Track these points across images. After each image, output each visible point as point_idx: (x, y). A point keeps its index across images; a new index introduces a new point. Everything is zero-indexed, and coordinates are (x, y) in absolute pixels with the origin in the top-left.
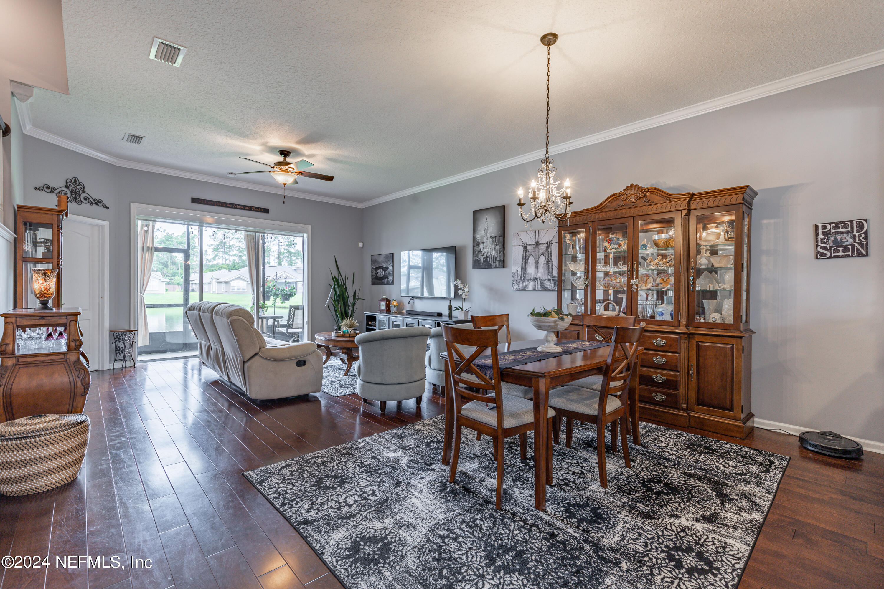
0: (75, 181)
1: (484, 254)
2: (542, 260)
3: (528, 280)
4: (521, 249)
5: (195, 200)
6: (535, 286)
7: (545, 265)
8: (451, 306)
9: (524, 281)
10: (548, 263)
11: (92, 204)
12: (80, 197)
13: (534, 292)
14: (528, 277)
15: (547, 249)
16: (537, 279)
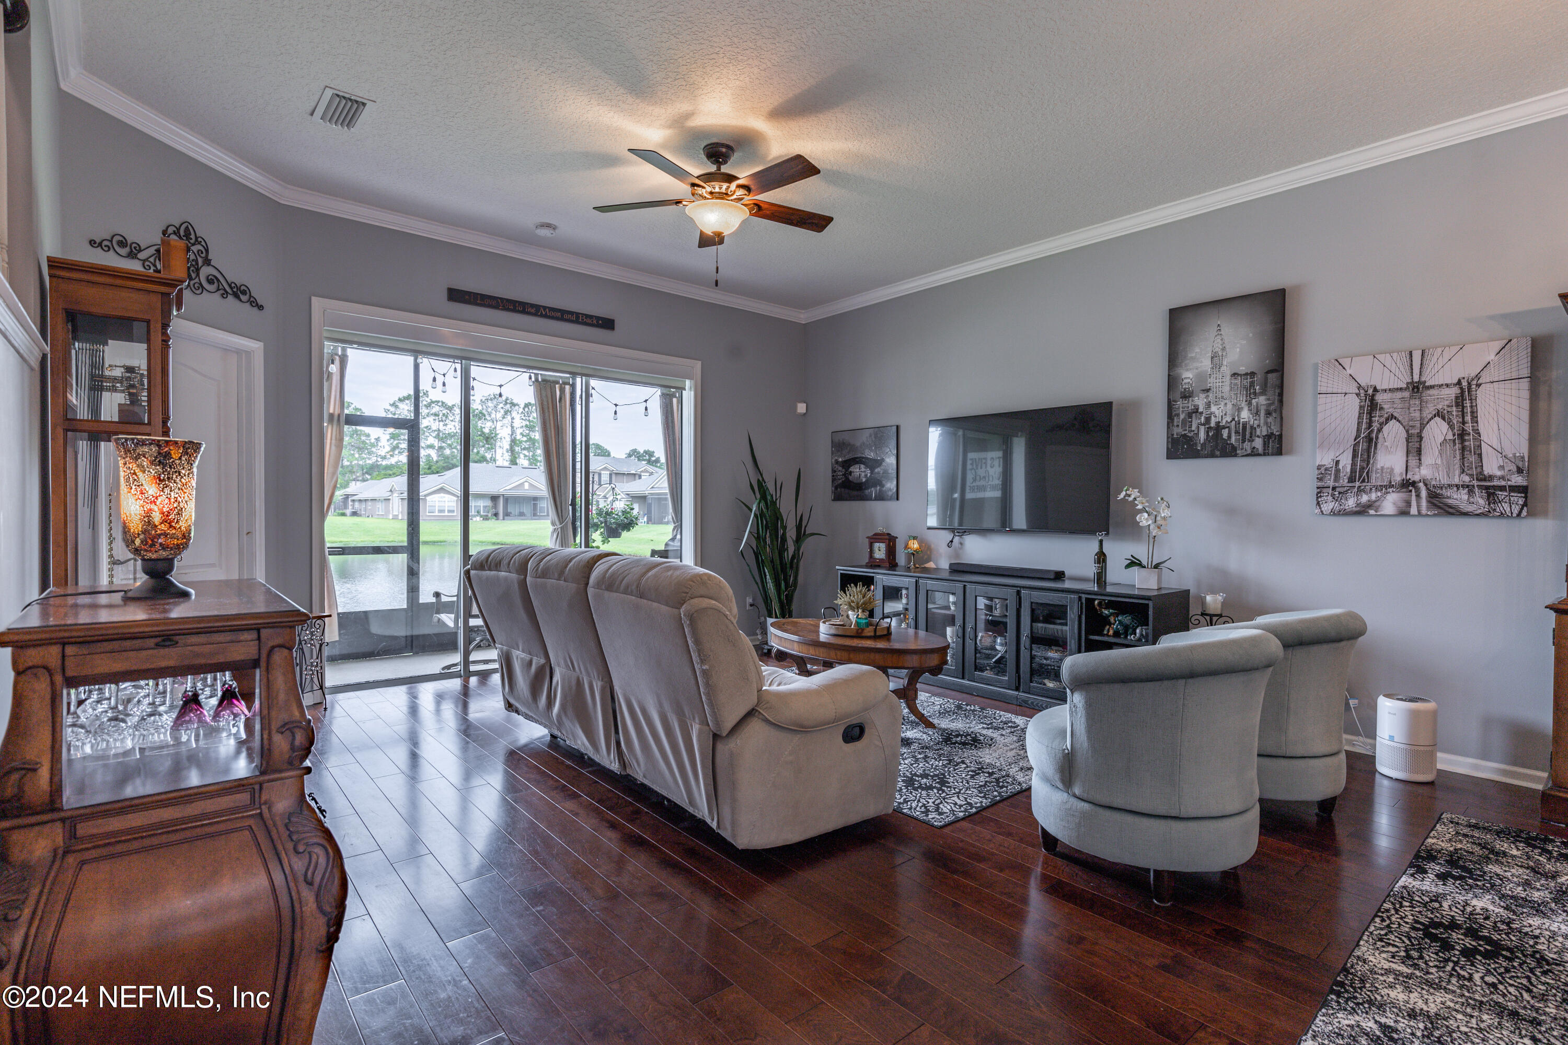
0: (186, 233)
1: (1208, 420)
2: (1437, 431)
3: (1379, 488)
4: (1353, 405)
5: (455, 295)
6: (1408, 503)
7: (1448, 447)
8: (1104, 555)
9: (1360, 491)
10: (1463, 441)
11: (225, 295)
12: (198, 275)
13: (1404, 520)
14: (1375, 479)
15: (1459, 401)
16: (1414, 484)
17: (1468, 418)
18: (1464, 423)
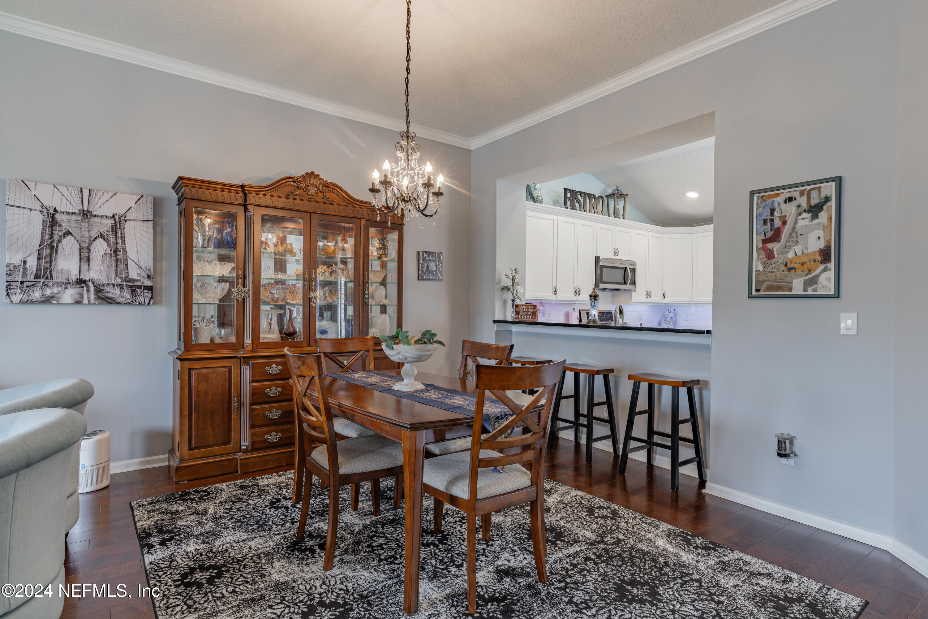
2: (100, 247)
3: (59, 284)
4: (38, 219)
6: (82, 296)
7: (107, 258)
9: (44, 285)
10: (116, 255)
13: (79, 307)
14: (56, 277)
15: (114, 228)
16: (85, 282)
17: (119, 241)
18: (117, 243)
